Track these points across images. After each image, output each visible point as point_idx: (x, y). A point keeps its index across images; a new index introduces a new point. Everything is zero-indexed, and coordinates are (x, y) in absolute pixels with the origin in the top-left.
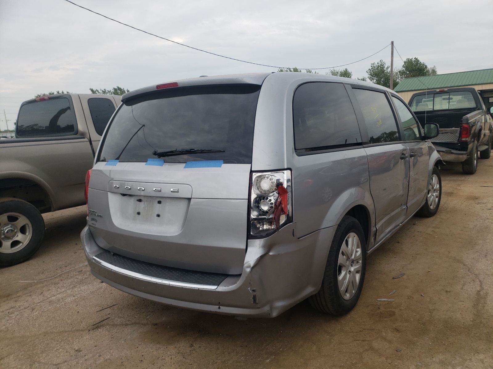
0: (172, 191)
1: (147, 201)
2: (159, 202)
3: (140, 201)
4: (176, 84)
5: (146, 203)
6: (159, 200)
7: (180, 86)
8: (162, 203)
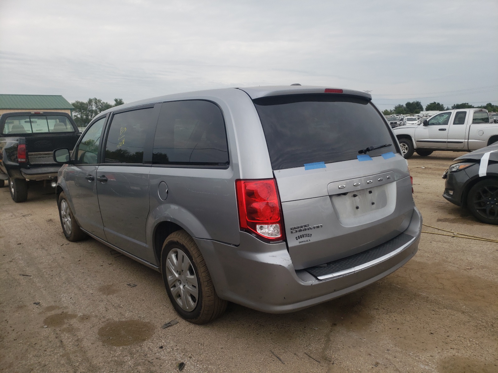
0: (379, 181)
1: (360, 195)
2: (370, 192)
3: (355, 196)
4: (341, 91)
5: (360, 196)
6: (369, 190)
7: (344, 93)
8: (372, 192)
